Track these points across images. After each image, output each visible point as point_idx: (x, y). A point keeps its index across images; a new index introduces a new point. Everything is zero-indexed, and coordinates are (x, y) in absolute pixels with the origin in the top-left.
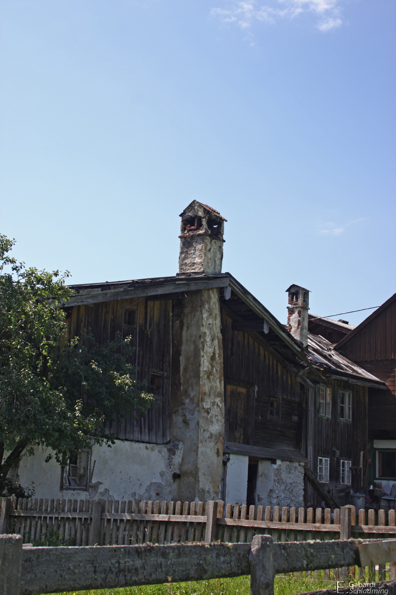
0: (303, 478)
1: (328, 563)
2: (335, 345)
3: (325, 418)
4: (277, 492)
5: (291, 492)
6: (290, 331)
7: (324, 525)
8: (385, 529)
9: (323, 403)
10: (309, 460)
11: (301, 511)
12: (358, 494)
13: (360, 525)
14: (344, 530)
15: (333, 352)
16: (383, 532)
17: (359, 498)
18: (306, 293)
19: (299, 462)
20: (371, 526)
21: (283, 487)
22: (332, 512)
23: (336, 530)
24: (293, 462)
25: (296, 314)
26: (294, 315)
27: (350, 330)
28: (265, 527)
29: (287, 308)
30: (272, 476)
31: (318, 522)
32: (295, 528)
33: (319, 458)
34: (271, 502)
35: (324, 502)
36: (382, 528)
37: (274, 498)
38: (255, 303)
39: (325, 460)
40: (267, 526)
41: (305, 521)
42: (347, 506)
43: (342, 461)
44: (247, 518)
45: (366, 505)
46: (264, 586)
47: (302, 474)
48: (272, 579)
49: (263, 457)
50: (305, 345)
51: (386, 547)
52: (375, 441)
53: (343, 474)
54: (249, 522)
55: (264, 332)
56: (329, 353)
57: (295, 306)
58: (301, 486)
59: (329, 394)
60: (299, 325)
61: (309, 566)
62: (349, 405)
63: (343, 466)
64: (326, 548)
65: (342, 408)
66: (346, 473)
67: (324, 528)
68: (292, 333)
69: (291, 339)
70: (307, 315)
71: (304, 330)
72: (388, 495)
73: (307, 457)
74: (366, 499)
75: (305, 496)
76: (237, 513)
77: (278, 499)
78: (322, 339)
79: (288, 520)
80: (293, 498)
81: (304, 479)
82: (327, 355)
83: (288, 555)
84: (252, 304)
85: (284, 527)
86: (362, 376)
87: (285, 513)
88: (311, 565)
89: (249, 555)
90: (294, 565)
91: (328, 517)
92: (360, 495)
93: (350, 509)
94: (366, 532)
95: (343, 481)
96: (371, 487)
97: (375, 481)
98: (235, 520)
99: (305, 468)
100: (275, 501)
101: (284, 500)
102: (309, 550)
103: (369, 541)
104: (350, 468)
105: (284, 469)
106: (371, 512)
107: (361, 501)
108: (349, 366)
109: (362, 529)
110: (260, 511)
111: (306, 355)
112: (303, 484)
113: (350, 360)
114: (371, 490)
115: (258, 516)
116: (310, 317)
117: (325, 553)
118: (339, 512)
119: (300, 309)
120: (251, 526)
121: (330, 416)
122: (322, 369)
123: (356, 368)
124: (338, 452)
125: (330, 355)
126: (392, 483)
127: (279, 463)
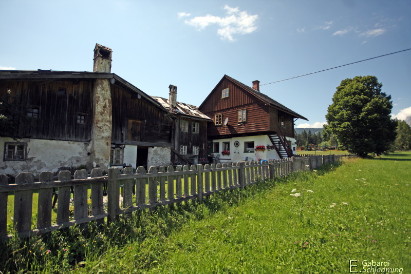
4: (155, 158)
5: (163, 158)
9: (184, 127)
10: (176, 147)
19: (169, 147)
24: (164, 147)
26: (171, 96)
30: (152, 153)
33: (182, 146)
39: (185, 147)
43: (193, 147)
47: (170, 151)
50: (175, 106)
52: (213, 140)
53: (194, 151)
55: (138, 98)
59: (187, 124)
60: (172, 99)
62: (198, 127)
63: (194, 149)
65: (194, 129)
66: (196, 151)
72: (215, 158)
75: (171, 159)
81: (171, 153)
84: (129, 86)
95: (194, 154)
96: (209, 156)
99: (172, 149)
104: (198, 150)
105: (159, 150)
112: (170, 155)
119: (172, 93)
121: (187, 131)
124: (191, 144)
126: (217, 154)
127: (156, 148)
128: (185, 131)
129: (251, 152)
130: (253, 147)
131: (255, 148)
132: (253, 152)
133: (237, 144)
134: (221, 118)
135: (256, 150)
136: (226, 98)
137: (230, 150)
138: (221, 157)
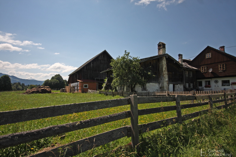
2: (188, 64)
6: (179, 62)
9: (186, 74)
11: (183, 92)
12: (194, 89)
13: (195, 94)
18: (182, 55)
20: (197, 94)
21: (180, 89)
24: (181, 84)
26: (180, 59)
27: (191, 61)
29: (178, 58)
30: (177, 87)
34: (178, 91)
35: (188, 91)
36: (200, 94)
39: (187, 84)
42: (192, 91)
43: (191, 84)
44: (174, 94)
48: (179, 102)
49: (176, 84)
50: (182, 64)
52: (197, 80)
55: (174, 63)
59: (187, 72)
60: (181, 61)
62: (192, 74)
65: (190, 75)
69: (180, 64)
72: (201, 89)
73: (184, 83)
74: (196, 90)
75: (184, 90)
76: (172, 93)
78: (185, 63)
79: (181, 94)
81: (183, 87)
86: (194, 69)
89: (175, 98)
91: (189, 93)
95: (191, 87)
97: (198, 87)
99: (183, 85)
101: (180, 91)
105: (180, 86)
106: (197, 92)
110: (176, 92)
111: (183, 66)
113: (191, 66)
116: (183, 59)
122: (186, 68)
123: (193, 67)
124: (190, 82)
126: (201, 87)
127: (178, 85)
128: (187, 76)
129: (227, 86)
130: (229, 83)
132: (229, 85)
133: (216, 82)
134: (206, 68)
135: (231, 84)
136: (209, 58)
137: (211, 85)
138: (205, 88)
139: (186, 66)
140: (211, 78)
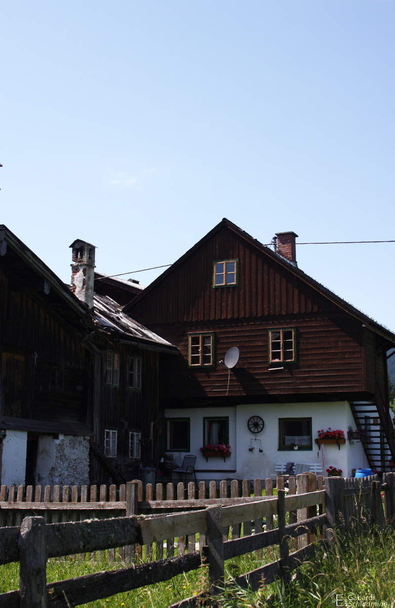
0: (88, 453)
1: (107, 542)
2: (123, 307)
3: (112, 387)
4: (60, 470)
5: (75, 470)
6: (74, 291)
7: (109, 503)
8: (173, 504)
9: (111, 371)
10: (95, 433)
11: (84, 489)
12: (148, 468)
13: (147, 500)
14: (130, 508)
15: (121, 314)
16: (172, 506)
17: (149, 472)
18: (92, 249)
19: (84, 436)
20: (159, 501)
21: (66, 464)
22: (118, 488)
23: (122, 508)
24: (77, 436)
25: (81, 273)
26: (78, 274)
27: (141, 290)
28: (44, 509)
29: (71, 265)
30: (54, 452)
31: (103, 500)
32: (77, 508)
33: (106, 430)
34: (53, 482)
35: (111, 478)
36: (170, 503)
37: (57, 476)
38: (34, 260)
39: (113, 432)
40: (47, 507)
41: (89, 500)
42: (134, 481)
43: (131, 433)
44: (24, 500)
45: (156, 479)
46: (35, 572)
47: (87, 448)
48: (44, 564)
49: (44, 431)
50: (90, 307)
51: (170, 522)
52: (166, 410)
53: (132, 447)
54: (26, 505)
55: (44, 292)
56: (117, 315)
57: (80, 264)
58: (86, 462)
59: (117, 360)
60: (84, 285)
61: (86, 548)
62: (139, 372)
63: (132, 439)
64: (105, 527)
65: (131, 376)
66: (135, 446)
67: (108, 506)
68: (76, 293)
69: (75, 300)
70: (93, 274)
71: (90, 291)
72: (179, 467)
73: (92, 430)
74: (156, 473)
75: (90, 473)
76: (13, 495)
77: (60, 478)
78: (109, 300)
79: (70, 500)
80: (78, 476)
81: (90, 454)
82: (115, 318)
83: (62, 537)
84: (30, 261)
85: (65, 507)
86: (152, 341)
87: (66, 492)
88: (88, 546)
89: (18, 540)
90: (70, 548)
91: (113, 494)
92: (150, 469)
93: (136, 484)
94: (154, 507)
95: (132, 455)
96: (162, 460)
97: (166, 453)
98: (10, 503)
99: (90, 442)
100: (57, 480)
101: (68, 478)
102: (86, 530)
103: (152, 517)
104: (140, 440)
105: (68, 445)
106: (159, 486)
107: (150, 476)
108: (139, 330)
109: (149, 505)
110: (39, 491)
111: (91, 318)
112: (88, 460)
113: (140, 323)
114: (162, 463)
115: (36, 497)
116: (97, 275)
117: (104, 532)
118: (124, 489)
119: (85, 267)
120: (29, 508)
121: (118, 385)
122: (109, 333)
123: (146, 332)
124: (126, 424)
125: (118, 318)
126: (183, 454)
127: (61, 437)
128: (114, 382)
129: (301, 448)
130: (309, 433)
131: (315, 435)
132: (309, 448)
133: (256, 425)
134: (210, 345)
135: (317, 441)
136: (227, 288)
137: (231, 443)
138: (201, 464)
139: (112, 320)
140: (231, 402)
